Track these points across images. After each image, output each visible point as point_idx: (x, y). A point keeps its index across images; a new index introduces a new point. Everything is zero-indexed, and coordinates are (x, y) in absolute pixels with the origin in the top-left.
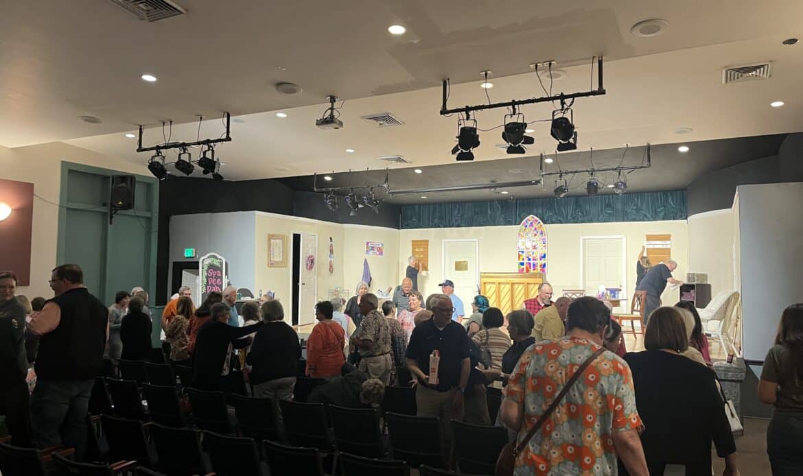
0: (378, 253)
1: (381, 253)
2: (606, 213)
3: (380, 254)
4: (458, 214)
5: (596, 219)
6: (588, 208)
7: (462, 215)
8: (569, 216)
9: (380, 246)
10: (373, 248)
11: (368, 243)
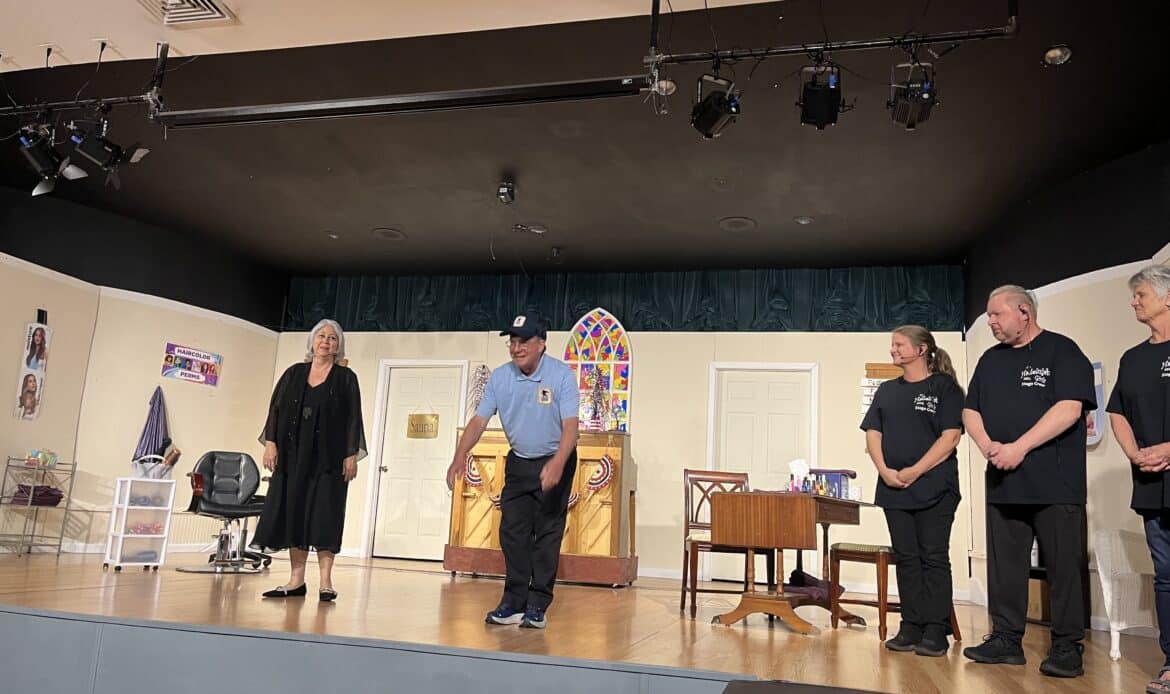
0: (202, 378)
1: (212, 380)
2: (772, 309)
3: (206, 382)
4: (423, 300)
5: (749, 324)
6: (729, 296)
7: (434, 304)
8: (686, 313)
9: (212, 361)
10: (186, 364)
11: (170, 348)
